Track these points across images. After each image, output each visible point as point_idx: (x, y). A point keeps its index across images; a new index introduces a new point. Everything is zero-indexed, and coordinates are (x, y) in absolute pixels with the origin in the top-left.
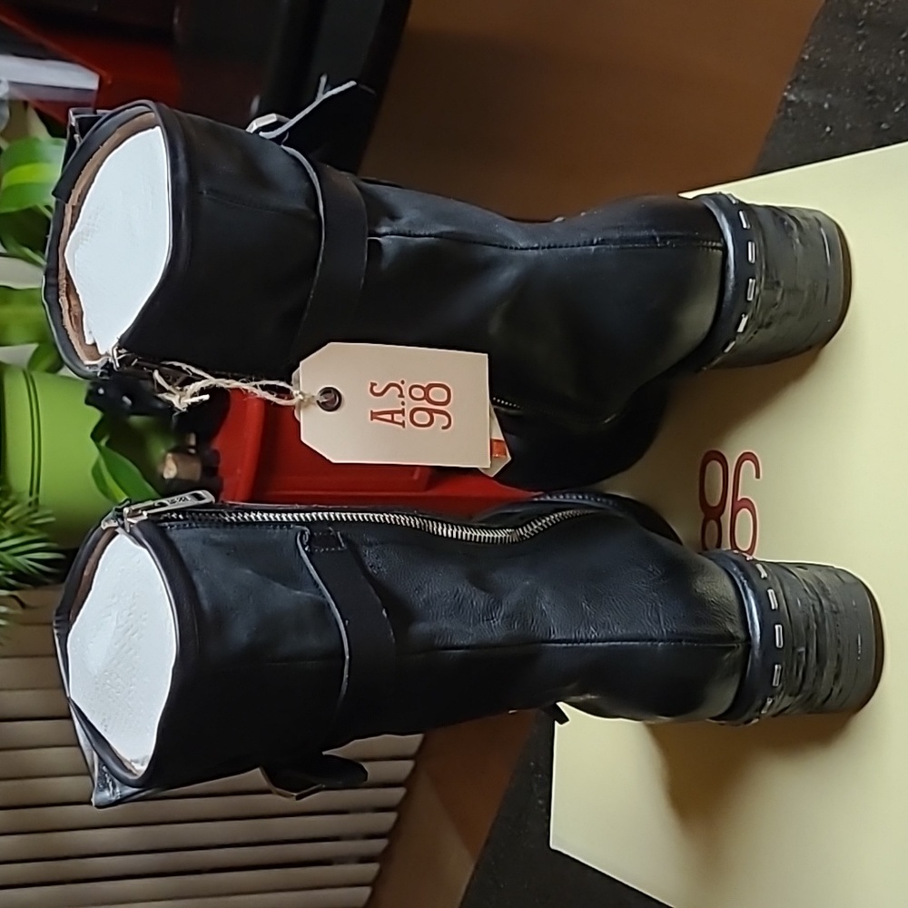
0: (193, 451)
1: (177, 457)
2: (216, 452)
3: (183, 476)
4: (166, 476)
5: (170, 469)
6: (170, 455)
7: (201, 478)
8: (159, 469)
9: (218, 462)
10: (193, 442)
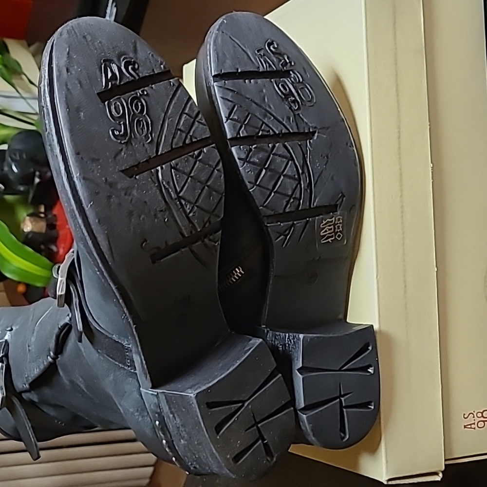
0: (42, 215)
1: (32, 219)
2: (55, 215)
3: (36, 230)
4: (25, 230)
5: (28, 226)
6: (28, 218)
7: (46, 230)
8: (22, 226)
9: (56, 221)
10: (42, 210)
